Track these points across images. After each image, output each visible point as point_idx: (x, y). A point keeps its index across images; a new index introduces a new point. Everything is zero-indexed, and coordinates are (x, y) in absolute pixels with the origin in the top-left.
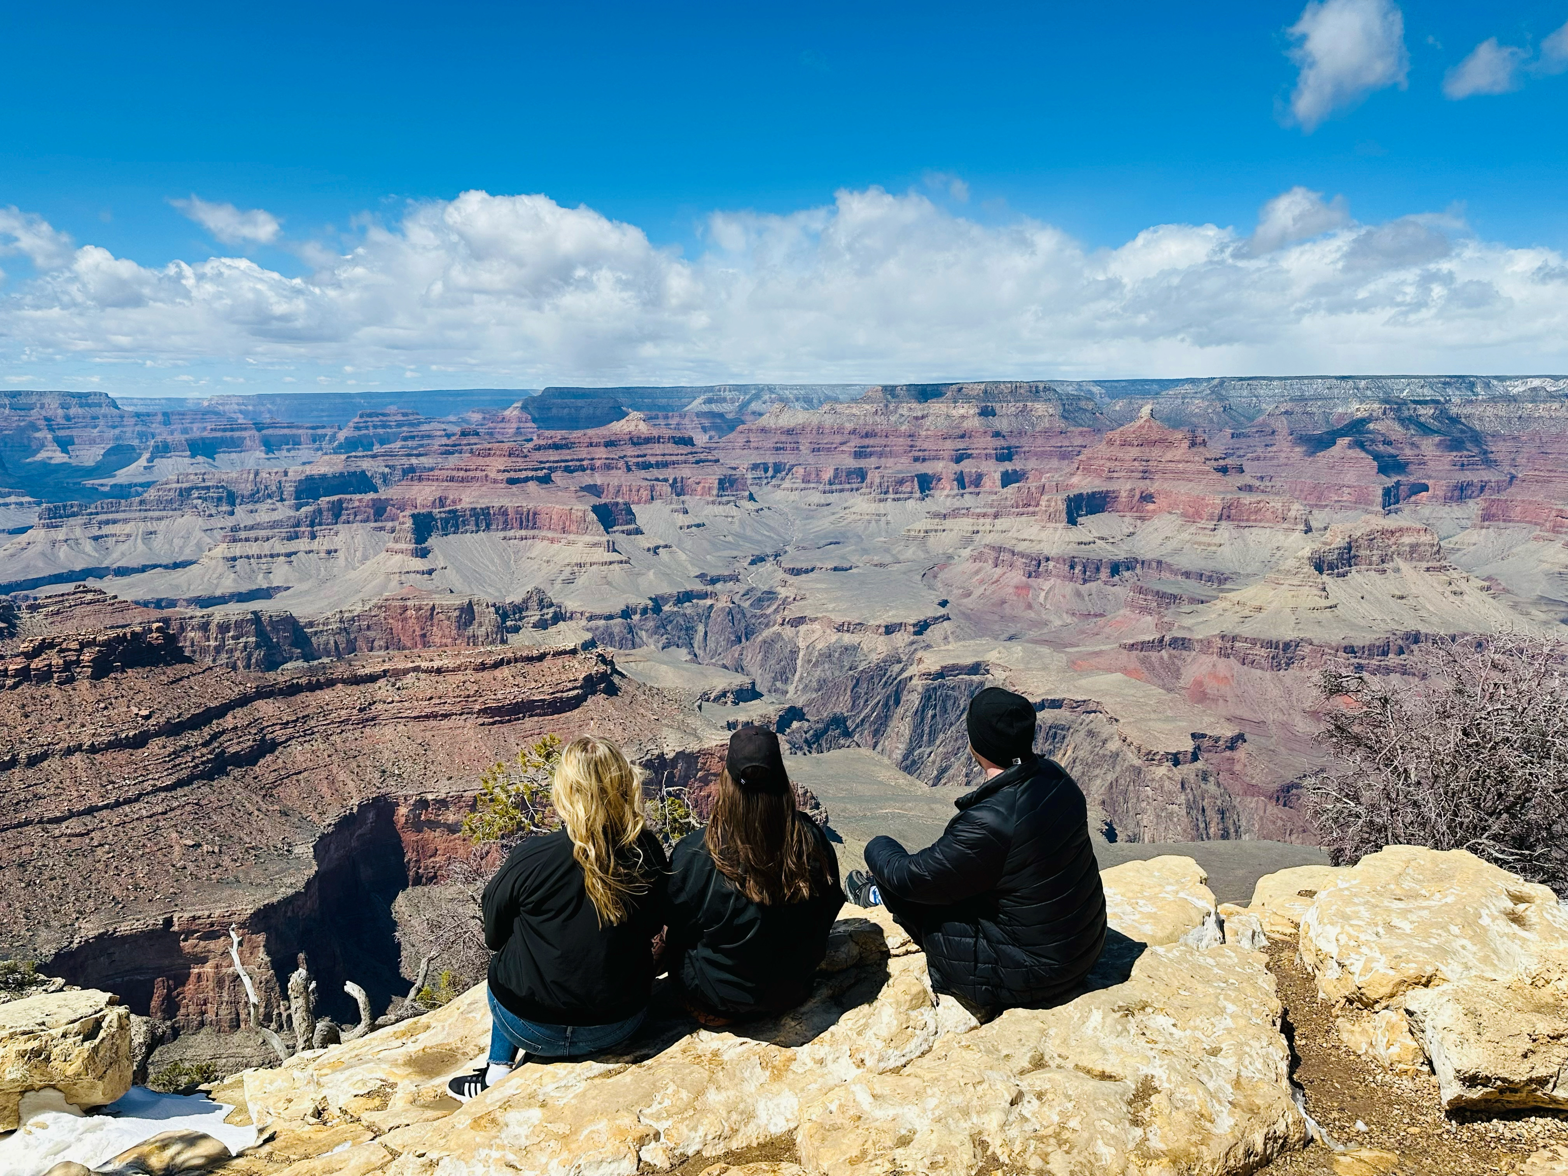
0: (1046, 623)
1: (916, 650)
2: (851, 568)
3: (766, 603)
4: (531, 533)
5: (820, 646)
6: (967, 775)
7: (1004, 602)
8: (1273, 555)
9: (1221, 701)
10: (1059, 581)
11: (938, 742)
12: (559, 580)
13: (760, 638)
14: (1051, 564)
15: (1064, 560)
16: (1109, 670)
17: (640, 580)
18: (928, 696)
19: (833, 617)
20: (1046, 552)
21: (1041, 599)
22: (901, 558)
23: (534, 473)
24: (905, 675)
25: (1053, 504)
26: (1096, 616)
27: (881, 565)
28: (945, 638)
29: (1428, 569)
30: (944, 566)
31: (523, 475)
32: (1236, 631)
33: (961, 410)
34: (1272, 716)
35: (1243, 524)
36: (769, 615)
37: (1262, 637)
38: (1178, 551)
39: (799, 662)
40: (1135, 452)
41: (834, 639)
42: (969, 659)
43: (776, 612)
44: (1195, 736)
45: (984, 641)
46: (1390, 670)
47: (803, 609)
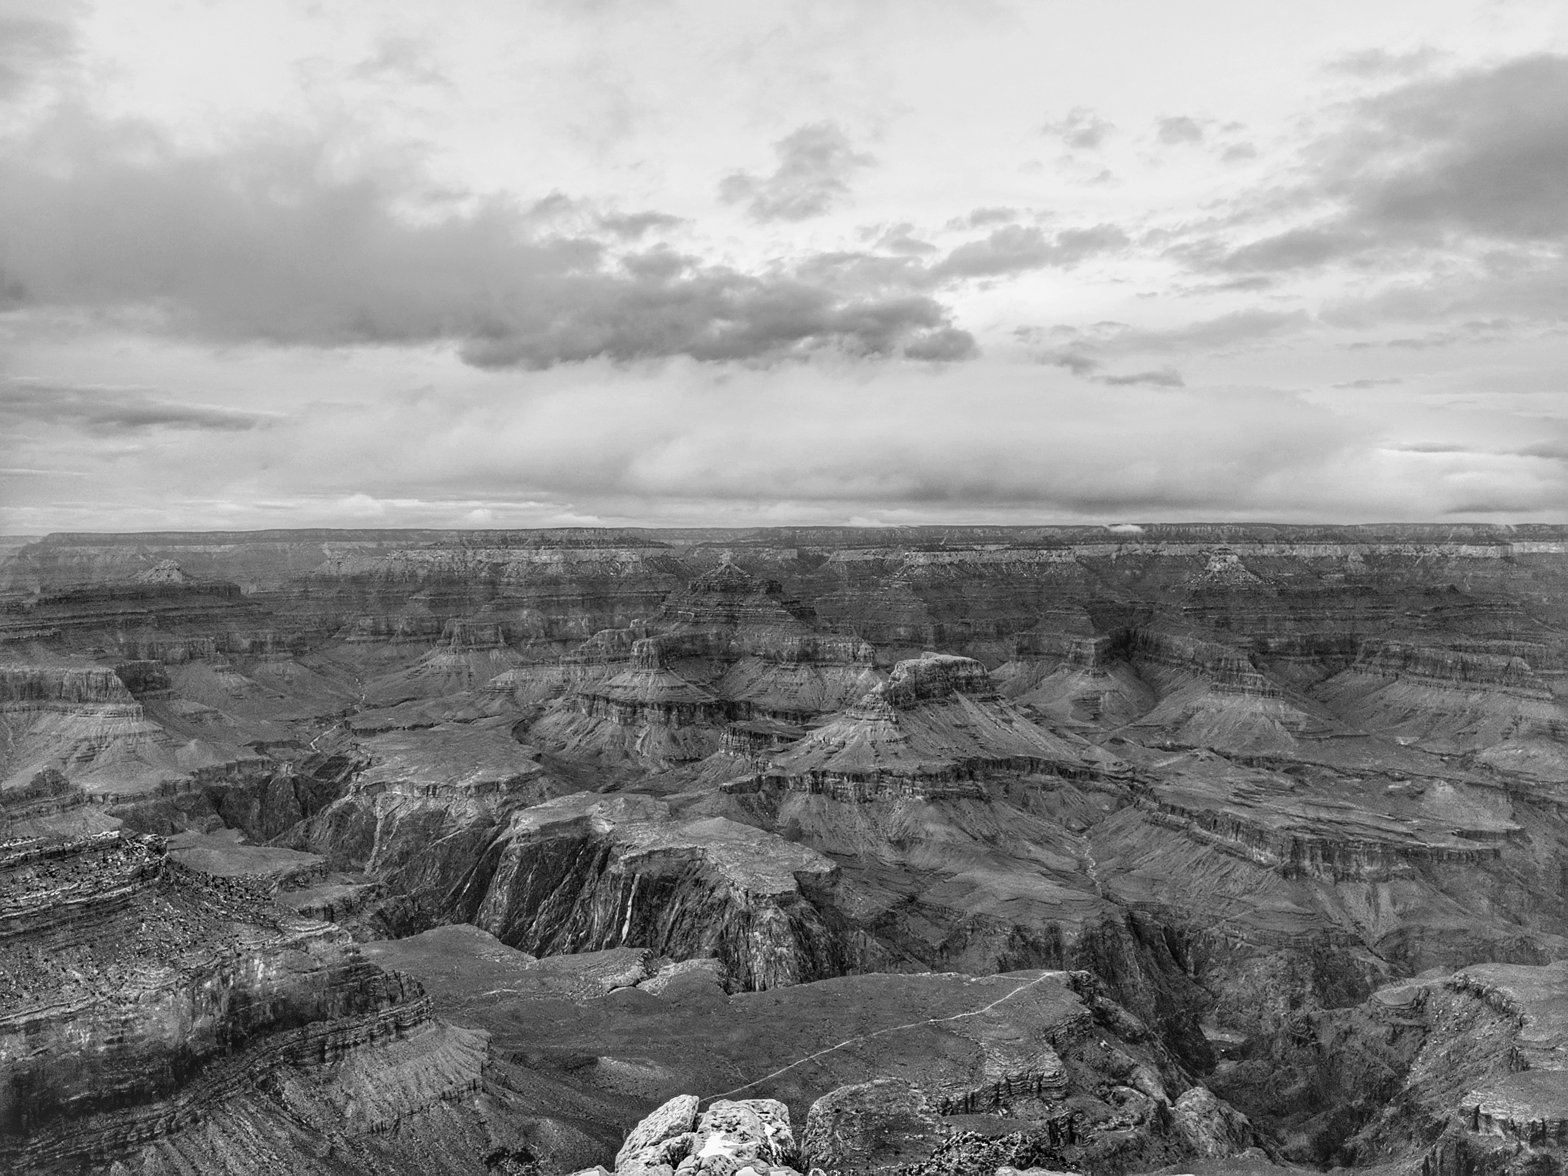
0: (644, 772)
1: (512, 812)
2: (432, 726)
3: (334, 771)
4: (35, 704)
5: (401, 814)
6: (573, 942)
7: (599, 752)
8: (847, 692)
9: (816, 837)
10: (654, 727)
11: (540, 910)
12: (73, 758)
13: (330, 810)
14: (646, 711)
15: (659, 705)
16: (711, 815)
17: (178, 752)
18: (529, 858)
19: (415, 781)
20: (640, 699)
21: (638, 747)
22: (488, 712)
23: (39, 632)
24: (501, 839)
25: (645, 649)
26: (692, 760)
27: (466, 721)
28: (541, 795)
29: (982, 700)
30: (535, 719)
31: (26, 634)
32: (825, 767)
33: (544, 556)
34: (862, 848)
35: (820, 664)
36: (339, 784)
37: (848, 771)
38: (763, 692)
39: (377, 835)
40: (717, 598)
41: (417, 805)
42: (571, 816)
43: (347, 779)
44: (797, 875)
45: (583, 795)
46: (960, 796)
47: (380, 774)
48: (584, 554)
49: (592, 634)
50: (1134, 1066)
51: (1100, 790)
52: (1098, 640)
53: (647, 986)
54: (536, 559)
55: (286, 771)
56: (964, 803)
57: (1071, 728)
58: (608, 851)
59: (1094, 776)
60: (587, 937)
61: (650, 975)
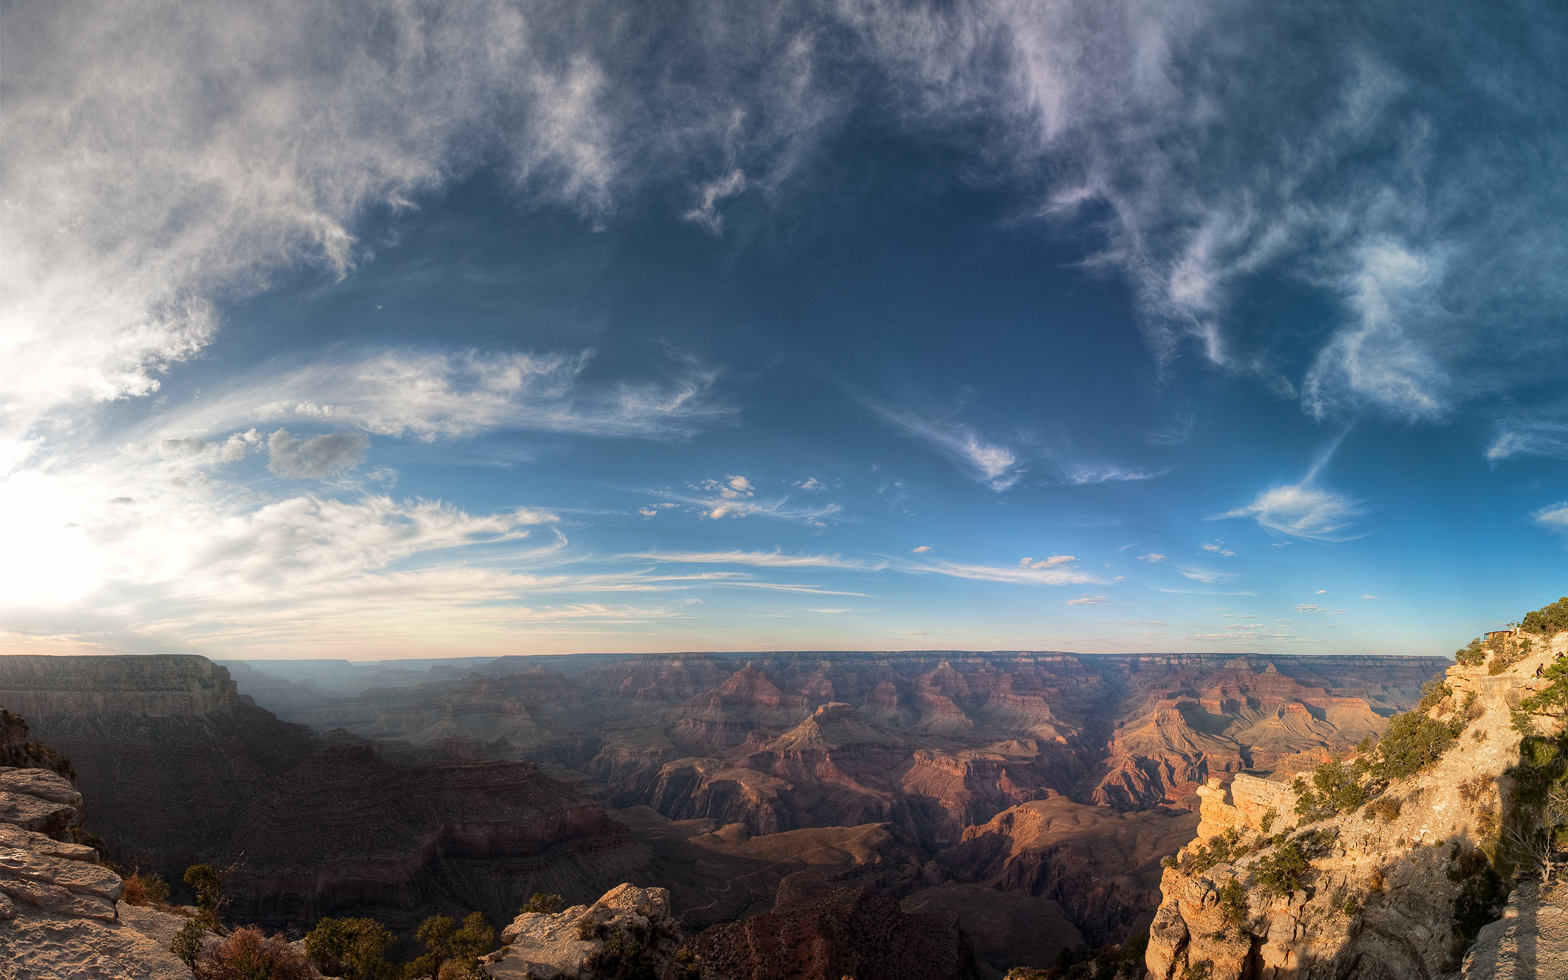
0: (716, 749)
1: (663, 763)
3: (598, 744)
4: (498, 714)
5: (622, 762)
6: (687, 815)
7: (698, 742)
9: (786, 776)
10: (720, 732)
13: (595, 759)
14: (717, 725)
15: (722, 723)
16: (743, 767)
17: (543, 734)
18: (670, 781)
19: (627, 750)
20: (714, 720)
21: (713, 740)
24: (659, 774)
25: (715, 701)
26: (735, 745)
27: (646, 727)
28: (676, 757)
29: (853, 720)
33: (677, 664)
34: (804, 780)
36: (599, 749)
38: (764, 718)
39: (612, 769)
41: (628, 759)
42: (686, 766)
43: (602, 747)
44: (777, 791)
45: (692, 758)
46: (844, 758)
47: (613, 746)
48: (692, 663)
49: (695, 694)
50: (909, 856)
51: (898, 753)
52: (899, 695)
53: (717, 833)
54: (673, 665)
55: (579, 743)
56: (846, 761)
57: (887, 730)
58: (701, 780)
59: (896, 748)
60: (693, 814)
61: (718, 829)
